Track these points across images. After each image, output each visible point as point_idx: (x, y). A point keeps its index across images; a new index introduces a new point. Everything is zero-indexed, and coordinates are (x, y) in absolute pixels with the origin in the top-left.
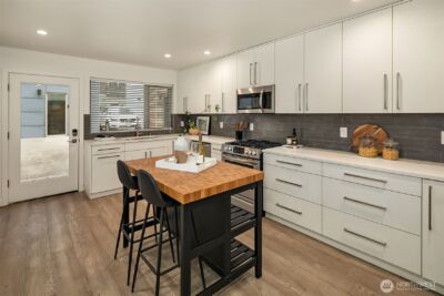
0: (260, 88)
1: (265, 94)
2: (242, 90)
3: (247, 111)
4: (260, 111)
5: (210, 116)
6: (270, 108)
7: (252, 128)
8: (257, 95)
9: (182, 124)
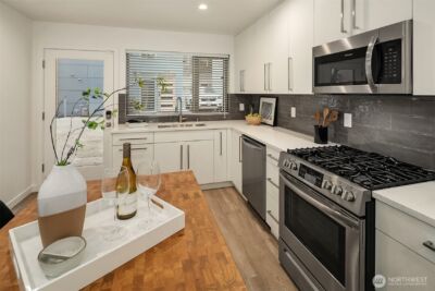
0: (367, 35)
1: (379, 48)
2: (331, 45)
3: (343, 89)
4: (368, 89)
5: (277, 97)
6: (398, 81)
7: (348, 121)
8: (359, 53)
9: (242, 107)
